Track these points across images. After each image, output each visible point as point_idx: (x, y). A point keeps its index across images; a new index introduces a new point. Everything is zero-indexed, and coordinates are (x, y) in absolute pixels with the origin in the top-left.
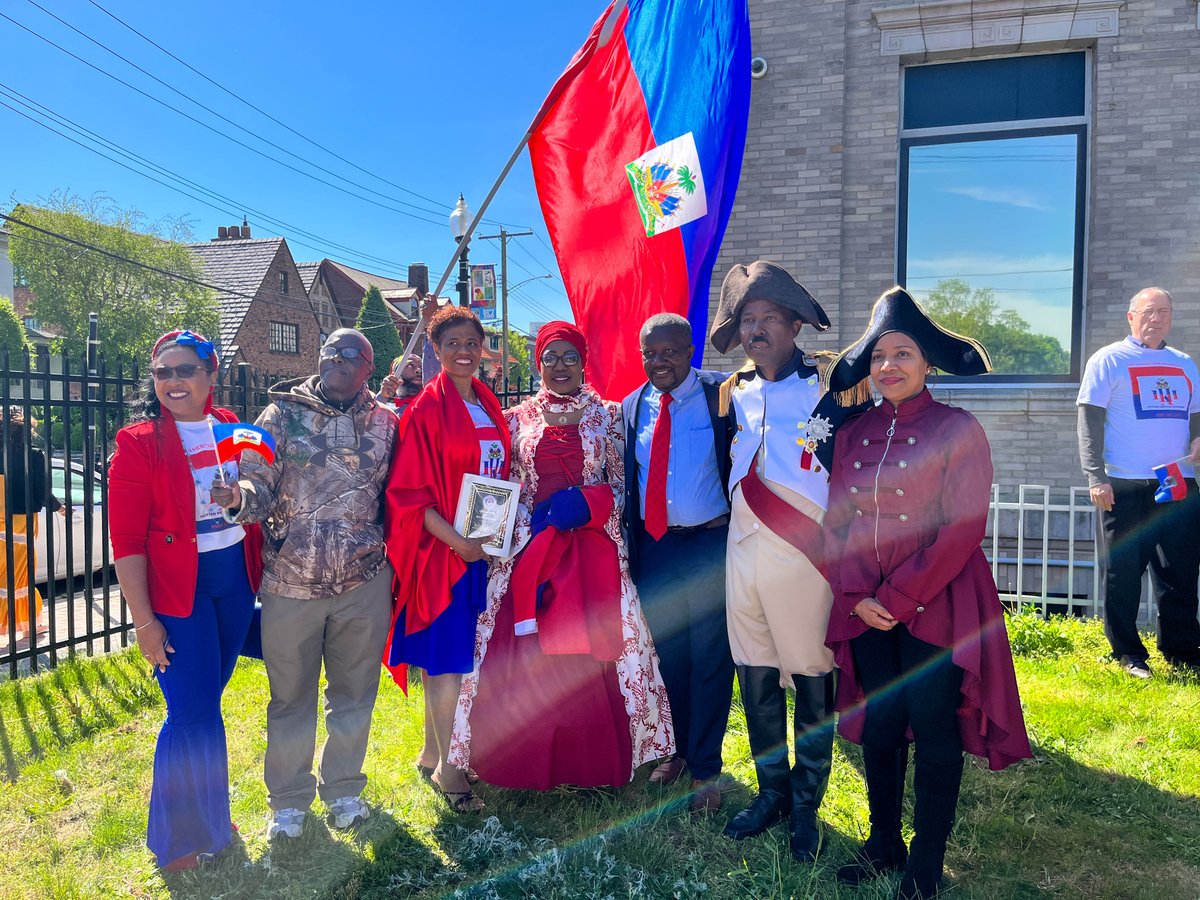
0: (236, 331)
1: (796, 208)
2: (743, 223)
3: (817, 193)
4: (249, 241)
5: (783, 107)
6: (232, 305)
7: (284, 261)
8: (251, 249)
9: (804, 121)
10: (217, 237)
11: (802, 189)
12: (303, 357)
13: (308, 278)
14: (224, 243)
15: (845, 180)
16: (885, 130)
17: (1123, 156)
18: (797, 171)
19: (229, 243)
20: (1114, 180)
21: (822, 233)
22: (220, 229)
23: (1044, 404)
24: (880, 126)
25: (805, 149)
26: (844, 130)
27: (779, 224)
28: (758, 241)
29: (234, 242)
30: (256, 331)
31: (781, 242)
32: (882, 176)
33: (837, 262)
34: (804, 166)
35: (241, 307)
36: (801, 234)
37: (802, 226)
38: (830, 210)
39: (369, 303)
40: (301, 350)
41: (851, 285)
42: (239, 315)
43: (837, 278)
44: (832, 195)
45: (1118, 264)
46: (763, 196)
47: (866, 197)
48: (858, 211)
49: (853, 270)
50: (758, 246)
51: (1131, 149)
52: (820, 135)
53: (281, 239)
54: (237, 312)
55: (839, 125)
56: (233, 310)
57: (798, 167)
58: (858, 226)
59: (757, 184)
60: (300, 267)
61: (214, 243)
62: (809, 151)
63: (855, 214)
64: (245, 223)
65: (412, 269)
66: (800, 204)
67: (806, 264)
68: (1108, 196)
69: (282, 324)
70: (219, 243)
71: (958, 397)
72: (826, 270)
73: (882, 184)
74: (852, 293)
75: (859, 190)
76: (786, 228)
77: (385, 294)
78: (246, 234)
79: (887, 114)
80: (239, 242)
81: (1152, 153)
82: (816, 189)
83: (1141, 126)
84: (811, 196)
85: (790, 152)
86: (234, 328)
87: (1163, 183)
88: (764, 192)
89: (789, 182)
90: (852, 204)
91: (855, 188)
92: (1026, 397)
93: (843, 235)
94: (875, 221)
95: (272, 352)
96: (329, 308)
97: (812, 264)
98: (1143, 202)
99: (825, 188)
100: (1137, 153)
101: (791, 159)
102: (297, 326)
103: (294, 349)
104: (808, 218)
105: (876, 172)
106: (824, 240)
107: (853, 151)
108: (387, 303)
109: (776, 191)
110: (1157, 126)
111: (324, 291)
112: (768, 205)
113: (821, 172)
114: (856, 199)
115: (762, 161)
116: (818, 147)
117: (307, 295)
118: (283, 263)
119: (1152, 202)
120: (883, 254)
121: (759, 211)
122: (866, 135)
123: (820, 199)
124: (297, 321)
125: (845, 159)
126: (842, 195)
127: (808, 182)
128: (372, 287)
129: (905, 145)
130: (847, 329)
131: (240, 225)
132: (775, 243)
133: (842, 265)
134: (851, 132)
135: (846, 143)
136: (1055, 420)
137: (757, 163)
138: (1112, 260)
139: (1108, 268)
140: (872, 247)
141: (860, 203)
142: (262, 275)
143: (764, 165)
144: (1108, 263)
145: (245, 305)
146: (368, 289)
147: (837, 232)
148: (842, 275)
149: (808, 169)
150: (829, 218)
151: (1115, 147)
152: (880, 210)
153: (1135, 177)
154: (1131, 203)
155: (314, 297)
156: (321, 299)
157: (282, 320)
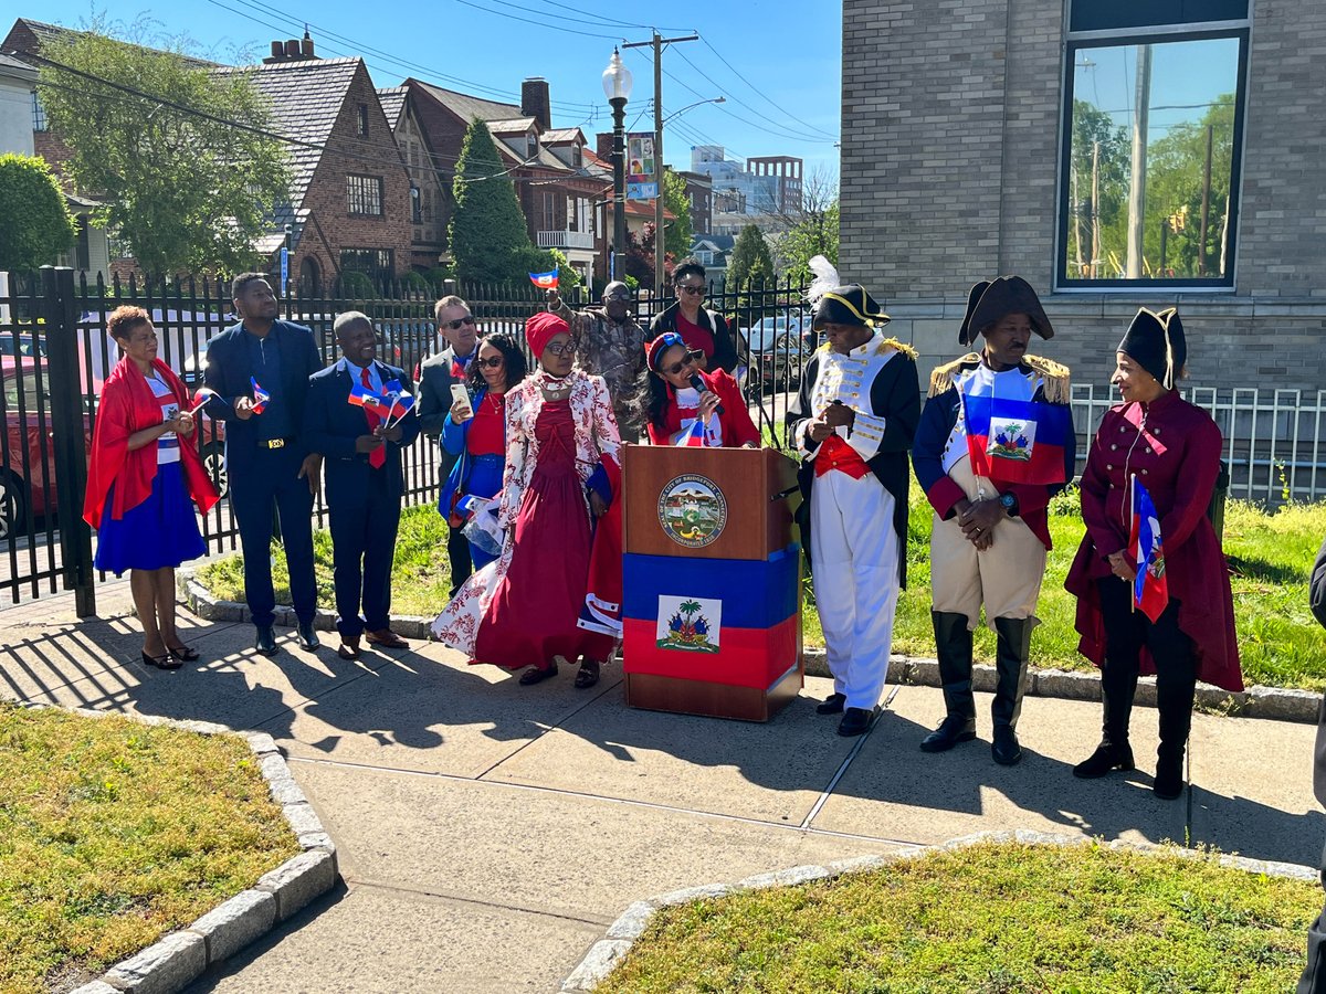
0: (305, 188)
1: (960, 113)
2: (907, 129)
3: (980, 99)
5: (949, 11)
6: (298, 153)
7: (362, 89)
8: (319, 75)
9: (969, 27)
10: (270, 56)
11: (966, 95)
12: (390, 221)
13: (392, 109)
14: (282, 66)
15: (1008, 85)
16: (1048, 35)
17: (1277, 63)
18: (961, 77)
19: (289, 65)
20: (1267, 87)
21: (985, 139)
22: (274, 44)
23: (1192, 308)
24: (1043, 30)
25: (969, 54)
26: (1007, 34)
27: (941, 129)
28: (922, 146)
29: (296, 64)
30: (330, 188)
31: (945, 148)
32: (1045, 82)
33: (999, 168)
34: (968, 72)
35: (310, 156)
36: (964, 140)
37: (966, 132)
38: (992, 117)
39: (472, 144)
40: (386, 213)
41: (1013, 190)
42: (308, 166)
43: (999, 184)
44: (995, 101)
45: (1267, 171)
46: (929, 102)
47: (1030, 102)
48: (1022, 116)
49: (1014, 175)
50: (922, 152)
51: (1285, 56)
52: (984, 41)
53: (357, 58)
54: (306, 163)
55: (1003, 31)
56: (300, 160)
57: (962, 72)
58: (1021, 131)
59: (922, 90)
60: (381, 95)
61: (269, 67)
62: (973, 57)
63: (1017, 119)
64: (307, 35)
65: (527, 87)
66: (964, 110)
67: (967, 170)
68: (1260, 104)
69: (362, 176)
70: (276, 66)
71: (1111, 301)
72: (987, 176)
73: (1045, 89)
74: (1013, 198)
75: (1023, 96)
76: (950, 134)
77: (493, 127)
78: (310, 51)
79: (1050, 19)
80: (302, 64)
81: (1307, 60)
82: (979, 95)
83: (1297, 33)
84: (975, 102)
85: (956, 57)
86: (303, 185)
87: (1315, 90)
88: (929, 97)
89: (953, 88)
90: (1014, 109)
91: (1019, 94)
92: (1175, 301)
93: (1006, 140)
94: (1038, 127)
95: (350, 216)
96: (420, 150)
97: (974, 170)
98: (1293, 110)
99: (987, 94)
100: (1292, 61)
101: (955, 65)
102: (380, 179)
103: (377, 211)
104: (971, 124)
105: (1038, 77)
106: (986, 147)
107: (1017, 56)
108: (497, 141)
109: (941, 97)
110: (1313, 32)
111: (413, 128)
112: (932, 111)
113: (985, 78)
114: (1019, 104)
115: (927, 67)
116: (983, 53)
117: (392, 134)
118: (361, 90)
119: (1302, 109)
120: (1044, 159)
121: (924, 116)
122: (1031, 40)
123: (983, 105)
124: (381, 172)
125: (1009, 64)
126: (1005, 101)
127: (971, 89)
128: (477, 120)
129: (1071, 48)
130: (1008, 234)
131: (300, 37)
132: (939, 148)
133: (1003, 171)
134: (1015, 37)
135: (1009, 48)
136: (1202, 323)
137: (922, 68)
138: (1262, 167)
139: (1258, 176)
140: (1034, 152)
141: (1023, 109)
142: (335, 111)
143: (929, 70)
144: (1258, 170)
145: (315, 153)
146: (470, 121)
147: (998, 138)
148: (1003, 181)
149: (972, 75)
150: (991, 124)
151: (1269, 54)
152: (1041, 115)
153: (1288, 85)
154: (1282, 111)
155: (400, 137)
156: (410, 138)
157: (361, 171)
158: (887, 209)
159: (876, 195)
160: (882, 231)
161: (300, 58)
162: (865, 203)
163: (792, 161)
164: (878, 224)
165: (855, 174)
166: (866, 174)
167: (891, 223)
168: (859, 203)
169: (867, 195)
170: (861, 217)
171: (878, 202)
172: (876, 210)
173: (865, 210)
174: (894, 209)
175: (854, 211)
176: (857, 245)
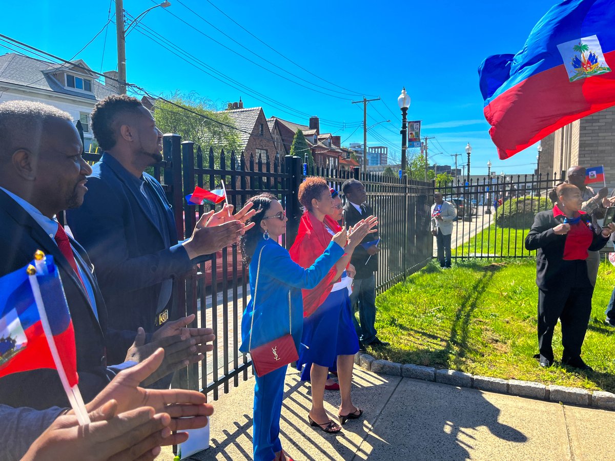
4: (243, 110)
7: (261, 120)
8: (247, 113)
10: (228, 108)
13: (271, 125)
14: (233, 111)
19: (235, 111)
22: (229, 104)
29: (238, 110)
39: (297, 138)
42: (243, 145)
53: (260, 108)
60: (268, 121)
61: (228, 111)
64: (241, 101)
65: (311, 120)
69: (261, 149)
70: (230, 111)
77: (304, 133)
78: (241, 107)
95: (257, 164)
96: (279, 140)
102: (267, 150)
108: (305, 138)
111: (277, 132)
117: (271, 135)
124: (267, 148)
128: (298, 130)
131: (238, 102)
142: (252, 126)
145: (245, 141)
146: (295, 131)
155: (273, 136)
156: (276, 136)
157: (260, 148)
158: (606, 141)
159: (600, 135)
160: (602, 152)
161: (239, 108)
162: (593, 138)
163: (384, 148)
164: (600, 148)
165: (587, 125)
166: (594, 124)
167: (608, 148)
168: (590, 138)
169: (594, 135)
170: (591, 145)
171: (601, 138)
172: (600, 141)
173: (593, 142)
174: (610, 141)
175: (587, 142)
176: (589, 159)
